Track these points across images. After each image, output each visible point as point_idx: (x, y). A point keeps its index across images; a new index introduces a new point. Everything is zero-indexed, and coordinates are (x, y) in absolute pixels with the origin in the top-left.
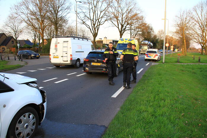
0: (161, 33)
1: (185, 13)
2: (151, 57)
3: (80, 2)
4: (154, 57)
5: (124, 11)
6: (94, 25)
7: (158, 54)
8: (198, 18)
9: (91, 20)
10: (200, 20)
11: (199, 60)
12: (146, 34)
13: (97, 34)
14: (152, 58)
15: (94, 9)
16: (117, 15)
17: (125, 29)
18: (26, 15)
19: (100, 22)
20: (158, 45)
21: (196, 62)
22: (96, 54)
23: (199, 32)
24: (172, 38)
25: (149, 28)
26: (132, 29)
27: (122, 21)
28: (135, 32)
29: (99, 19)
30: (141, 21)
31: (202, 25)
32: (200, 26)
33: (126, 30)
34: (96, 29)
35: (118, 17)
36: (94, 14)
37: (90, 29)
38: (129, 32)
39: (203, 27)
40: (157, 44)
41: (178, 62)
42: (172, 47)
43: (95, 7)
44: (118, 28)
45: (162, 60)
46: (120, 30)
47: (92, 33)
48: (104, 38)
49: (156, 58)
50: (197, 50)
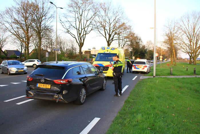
0: (149, 43)
1: (173, 22)
2: (139, 69)
3: (61, 8)
4: (143, 69)
5: (111, 21)
6: (80, 34)
7: (148, 65)
8: (185, 28)
9: (77, 29)
10: (187, 30)
11: (195, 71)
12: (135, 44)
13: (83, 44)
14: (141, 70)
15: (79, 18)
16: (104, 24)
17: (113, 38)
18: (10, 24)
19: (86, 32)
20: (146, 56)
21: (191, 73)
22: (46, 68)
23: (187, 42)
24: (160, 48)
25: (137, 38)
26: (120, 39)
27: (110, 31)
28: (123, 42)
29: (85, 28)
30: (129, 30)
31: (189, 35)
32: (187, 36)
33: (113, 40)
34: (82, 39)
35: (105, 26)
36: (80, 23)
37: (76, 39)
38: (117, 42)
39: (191, 37)
40: (146, 54)
41: (171, 74)
42: (161, 57)
43: (80, 16)
44: (106, 38)
45: (152, 73)
46: (108, 41)
47: (78, 43)
48: (93, 48)
49: (145, 70)
50: (184, 60)
